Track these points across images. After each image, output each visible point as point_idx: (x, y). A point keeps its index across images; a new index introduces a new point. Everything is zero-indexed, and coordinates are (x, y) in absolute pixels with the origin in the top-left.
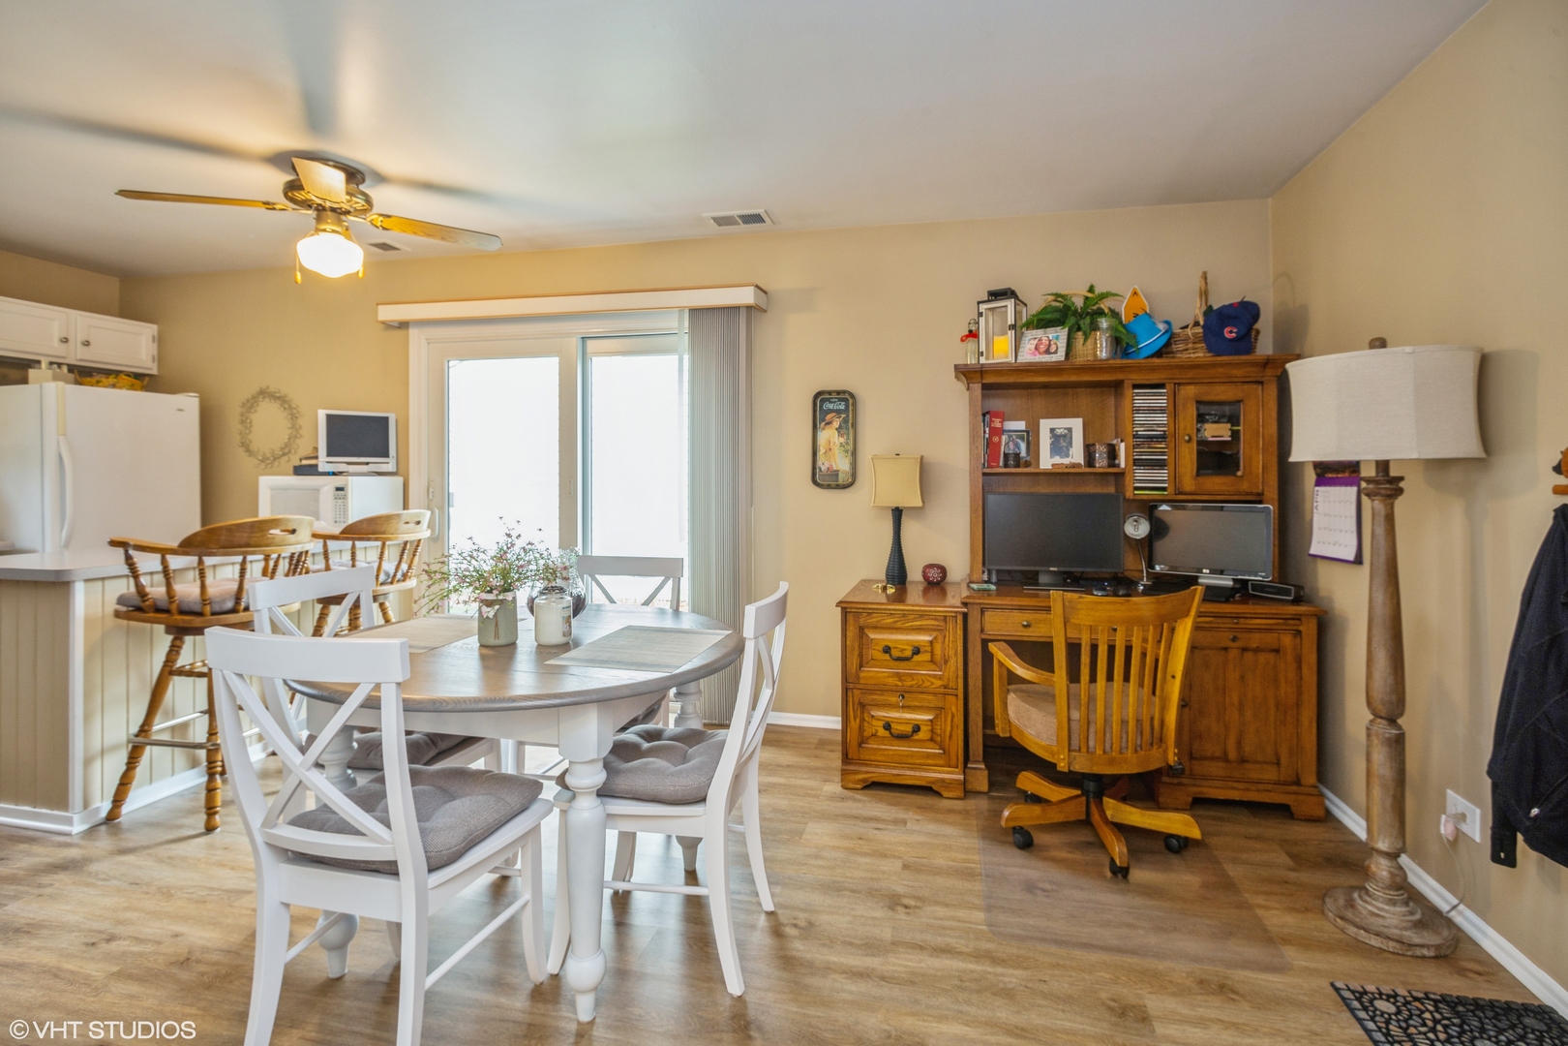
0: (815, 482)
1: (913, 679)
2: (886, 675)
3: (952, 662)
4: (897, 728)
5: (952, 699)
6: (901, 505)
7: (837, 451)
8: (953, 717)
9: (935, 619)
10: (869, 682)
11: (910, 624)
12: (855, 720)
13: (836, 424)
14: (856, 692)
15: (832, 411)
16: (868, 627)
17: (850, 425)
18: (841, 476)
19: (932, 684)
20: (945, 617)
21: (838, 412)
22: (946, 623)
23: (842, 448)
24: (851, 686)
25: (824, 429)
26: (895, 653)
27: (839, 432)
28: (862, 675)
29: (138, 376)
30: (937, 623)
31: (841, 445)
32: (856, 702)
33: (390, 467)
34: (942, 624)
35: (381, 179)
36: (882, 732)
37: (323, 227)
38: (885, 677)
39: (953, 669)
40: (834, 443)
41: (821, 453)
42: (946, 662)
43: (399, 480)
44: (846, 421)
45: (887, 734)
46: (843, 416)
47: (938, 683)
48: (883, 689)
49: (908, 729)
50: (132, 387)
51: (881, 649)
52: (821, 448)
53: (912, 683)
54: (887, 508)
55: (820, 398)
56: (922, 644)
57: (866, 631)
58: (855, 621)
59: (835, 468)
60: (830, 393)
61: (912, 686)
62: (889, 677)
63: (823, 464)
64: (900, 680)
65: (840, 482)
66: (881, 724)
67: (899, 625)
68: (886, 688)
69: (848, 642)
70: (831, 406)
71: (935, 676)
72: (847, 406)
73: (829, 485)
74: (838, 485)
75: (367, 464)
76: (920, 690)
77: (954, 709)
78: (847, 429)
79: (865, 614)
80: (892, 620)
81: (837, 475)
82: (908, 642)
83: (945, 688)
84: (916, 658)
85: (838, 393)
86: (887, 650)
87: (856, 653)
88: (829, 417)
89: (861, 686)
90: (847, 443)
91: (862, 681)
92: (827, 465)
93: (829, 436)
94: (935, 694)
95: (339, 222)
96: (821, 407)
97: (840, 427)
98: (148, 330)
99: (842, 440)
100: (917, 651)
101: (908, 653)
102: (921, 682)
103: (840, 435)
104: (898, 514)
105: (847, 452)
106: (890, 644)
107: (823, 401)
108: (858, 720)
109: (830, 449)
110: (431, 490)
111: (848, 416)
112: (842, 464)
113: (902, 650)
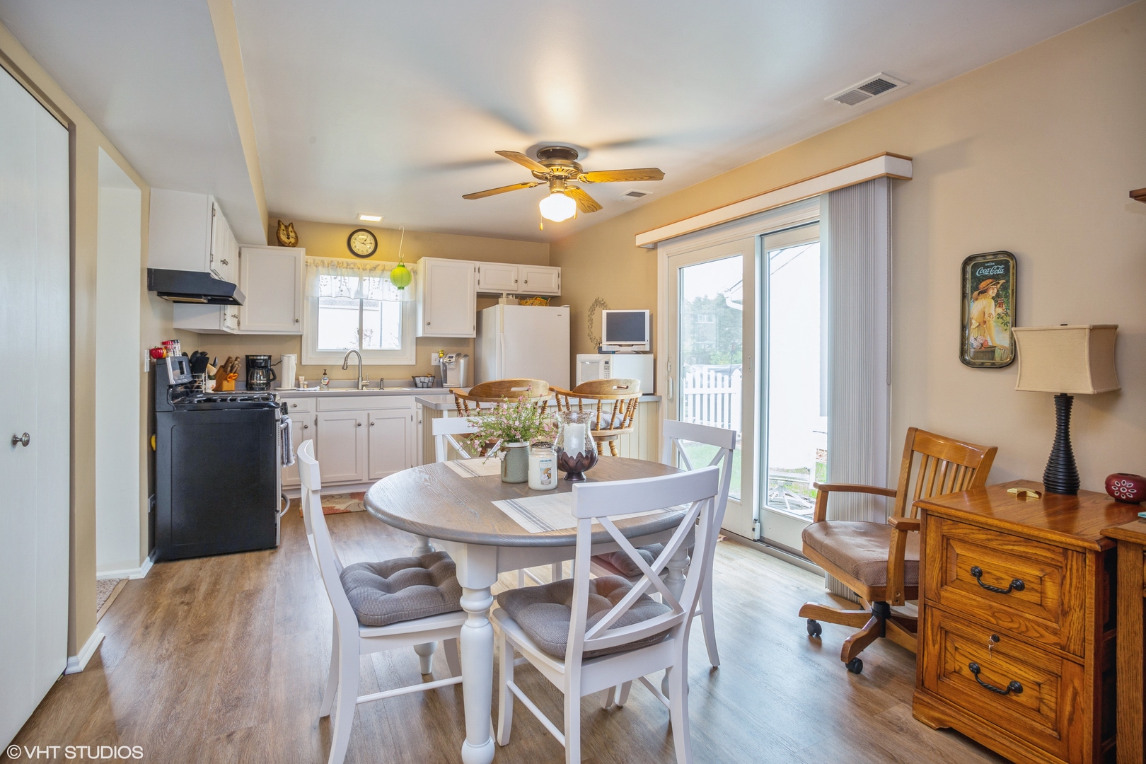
0: (964, 361)
1: (1012, 621)
2: (974, 603)
3: (1076, 615)
4: (987, 674)
5: (1071, 668)
6: (1070, 391)
7: (993, 324)
8: (1075, 694)
9: (1049, 550)
10: (951, 605)
11: (1011, 547)
12: (934, 646)
13: (992, 292)
14: (937, 613)
15: (986, 277)
16: (954, 539)
17: (1010, 291)
18: (998, 353)
19: (1042, 636)
20: (1066, 549)
21: (995, 278)
22: (1066, 559)
23: (1001, 320)
24: (930, 603)
25: (977, 299)
26: (988, 580)
27: (996, 301)
28: (943, 593)
29: (545, 298)
30: (1053, 556)
31: (999, 316)
32: (936, 624)
33: (647, 348)
34: (1060, 558)
35: (586, 150)
36: (966, 672)
37: (554, 190)
38: (972, 605)
39: (1076, 626)
40: (990, 314)
41: (973, 327)
42: (1065, 613)
43: (651, 357)
44: (1005, 287)
45: (972, 676)
46: (1001, 282)
47: (1052, 639)
48: (970, 620)
49: (1005, 683)
50: (541, 304)
51: (969, 569)
52: (973, 321)
53: (1011, 625)
54: (1049, 394)
55: (972, 264)
56: (1028, 578)
57: (952, 542)
58: (937, 527)
59: (990, 344)
60: (984, 256)
61: (1010, 629)
62: (978, 607)
63: (974, 340)
64: (993, 616)
65: (997, 360)
66: (967, 662)
67: (994, 544)
68: (975, 620)
69: (928, 551)
70: (986, 272)
71: (1046, 628)
72: (1007, 270)
73: (983, 364)
74: (993, 364)
75: (633, 345)
76: (1024, 639)
77: (1077, 683)
78: (1007, 297)
79: (950, 522)
80: (984, 537)
81: (994, 352)
82: (1007, 571)
83: (1063, 648)
84: (1017, 594)
85: (995, 254)
86: (978, 574)
87: (937, 566)
88: (983, 285)
89: (941, 607)
90: (1007, 314)
91: (943, 602)
92: (980, 340)
93: (984, 306)
94: (1046, 652)
95: (562, 185)
96: (973, 273)
97: (998, 295)
98: (555, 271)
99: (1000, 310)
100: (1019, 586)
101: (1005, 585)
102: (1023, 629)
103: (998, 304)
104: (1064, 402)
105: (1006, 324)
106: (982, 567)
107: (975, 267)
108: (937, 646)
109: (985, 322)
110: (669, 364)
111: (1008, 281)
112: (999, 339)
113: (998, 579)
